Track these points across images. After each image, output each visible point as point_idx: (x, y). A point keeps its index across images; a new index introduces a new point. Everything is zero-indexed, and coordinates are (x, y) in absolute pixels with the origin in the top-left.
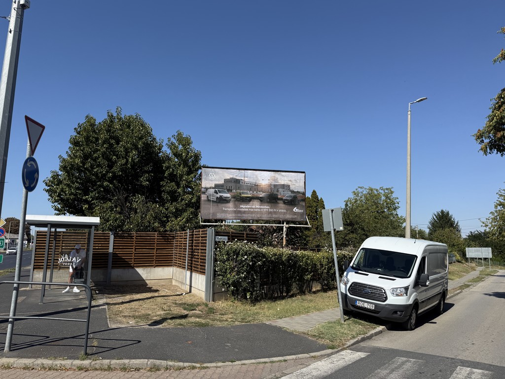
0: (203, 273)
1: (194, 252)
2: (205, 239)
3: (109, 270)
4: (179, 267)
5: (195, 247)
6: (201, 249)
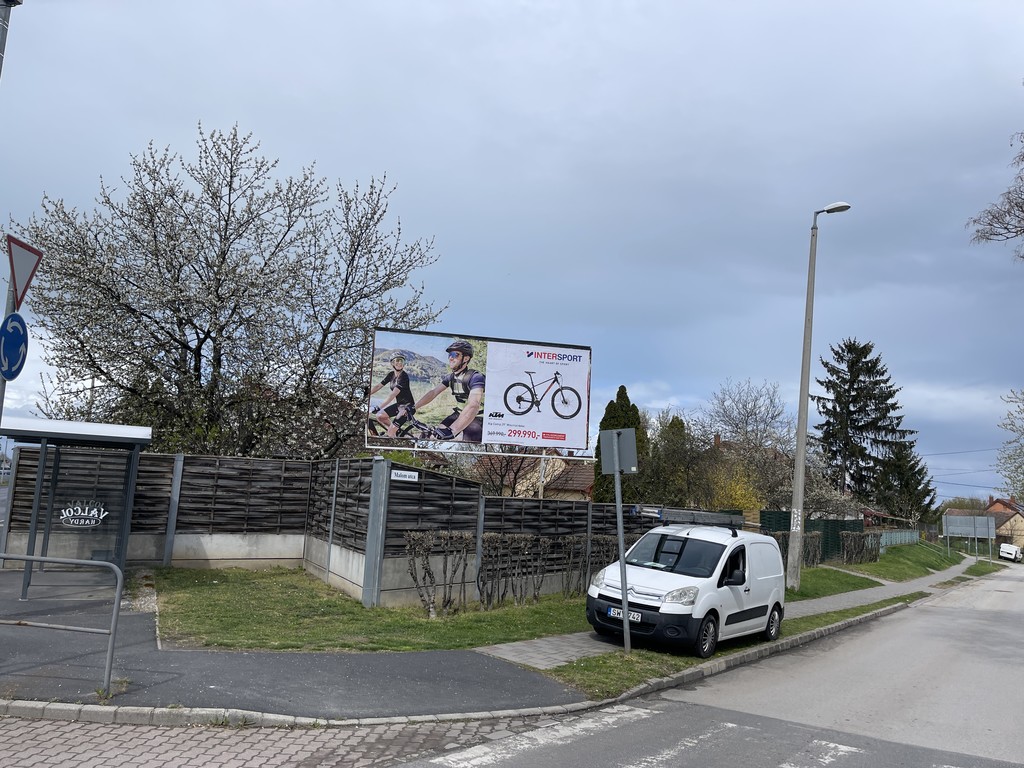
0: (362, 551)
1: (346, 505)
2: (367, 479)
3: (169, 536)
4: (317, 535)
5: (348, 494)
6: (361, 500)
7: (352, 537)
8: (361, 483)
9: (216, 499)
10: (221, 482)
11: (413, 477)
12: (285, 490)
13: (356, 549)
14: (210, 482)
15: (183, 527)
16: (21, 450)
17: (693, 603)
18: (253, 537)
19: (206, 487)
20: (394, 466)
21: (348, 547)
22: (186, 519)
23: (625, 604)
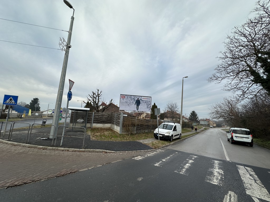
0: (119, 126)
1: (117, 119)
2: (120, 116)
3: (92, 124)
4: (113, 124)
5: (117, 118)
6: (119, 119)
7: (118, 124)
8: (119, 116)
9: (98, 119)
10: (99, 116)
11: (126, 115)
12: (108, 117)
13: (118, 126)
14: (98, 116)
15: (94, 122)
16: (72, 112)
17: (169, 134)
18: (104, 124)
19: (97, 117)
20: (124, 114)
21: (117, 126)
22: (94, 121)
23: (159, 134)
